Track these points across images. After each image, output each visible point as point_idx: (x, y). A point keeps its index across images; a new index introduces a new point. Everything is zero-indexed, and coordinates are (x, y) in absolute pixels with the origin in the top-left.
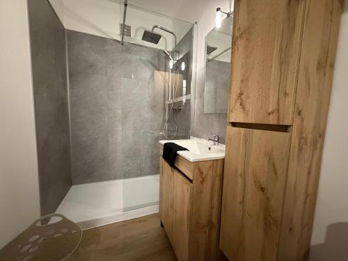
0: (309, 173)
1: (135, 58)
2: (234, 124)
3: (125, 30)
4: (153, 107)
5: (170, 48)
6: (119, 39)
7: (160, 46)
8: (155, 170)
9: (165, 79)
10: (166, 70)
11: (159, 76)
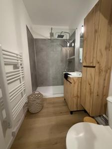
0: (105, 80)
1: (55, 44)
2: (84, 66)
3: (52, 34)
4: (62, 61)
5: (68, 38)
6: (50, 38)
7: (64, 38)
8: (63, 84)
9: (66, 50)
10: (67, 46)
11: (64, 49)
